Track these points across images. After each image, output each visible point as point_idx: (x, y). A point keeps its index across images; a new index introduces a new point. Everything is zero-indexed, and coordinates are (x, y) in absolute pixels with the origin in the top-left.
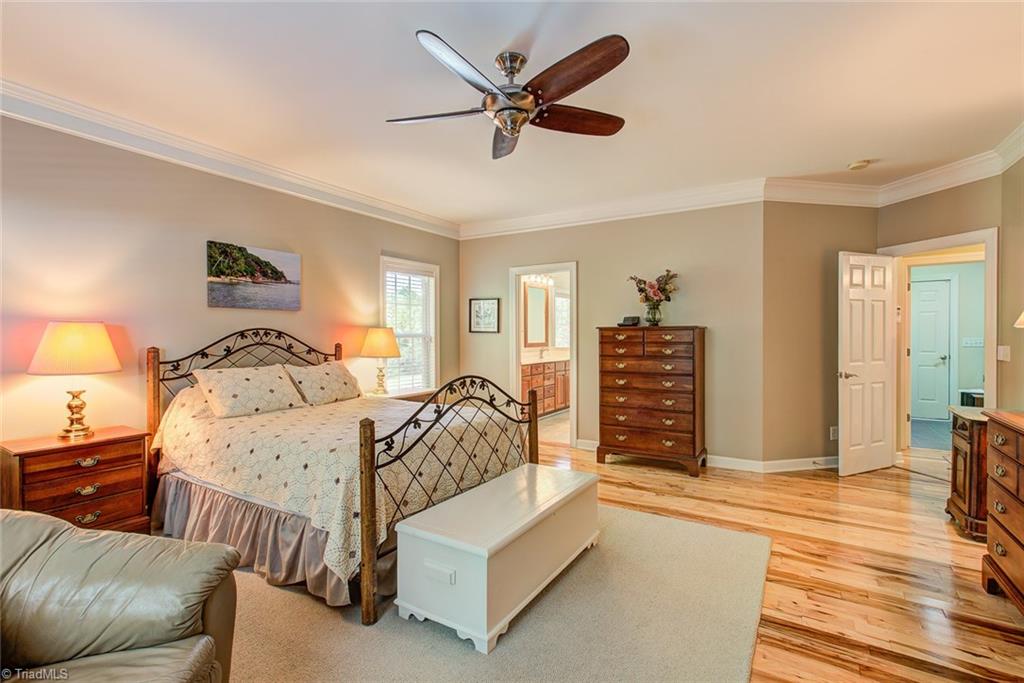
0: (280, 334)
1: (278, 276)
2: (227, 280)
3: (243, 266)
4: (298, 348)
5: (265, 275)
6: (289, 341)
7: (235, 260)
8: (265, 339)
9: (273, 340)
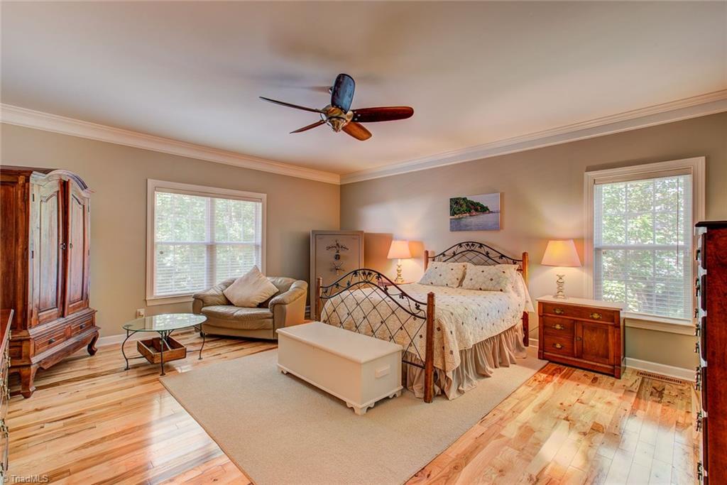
0: (481, 245)
1: (484, 209)
2: (457, 216)
3: (465, 207)
4: (492, 254)
5: (476, 210)
6: (487, 249)
7: (461, 205)
8: (472, 248)
9: (477, 249)
